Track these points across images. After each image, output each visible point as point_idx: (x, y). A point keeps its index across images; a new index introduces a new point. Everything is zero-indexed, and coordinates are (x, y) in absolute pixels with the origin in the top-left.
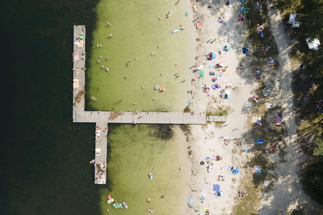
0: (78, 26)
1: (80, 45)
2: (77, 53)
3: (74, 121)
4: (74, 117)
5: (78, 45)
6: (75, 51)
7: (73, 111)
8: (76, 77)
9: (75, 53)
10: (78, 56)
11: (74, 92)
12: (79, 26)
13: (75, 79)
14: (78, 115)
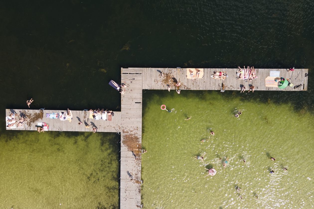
0: (305, 76)
1: (270, 81)
2: (254, 76)
3: (123, 70)
4: (131, 70)
5: (268, 77)
6: (258, 72)
7: (143, 69)
8: (207, 73)
9: (254, 71)
10: (247, 77)
11: (179, 69)
12: (306, 79)
13: (204, 72)
14: (135, 78)
